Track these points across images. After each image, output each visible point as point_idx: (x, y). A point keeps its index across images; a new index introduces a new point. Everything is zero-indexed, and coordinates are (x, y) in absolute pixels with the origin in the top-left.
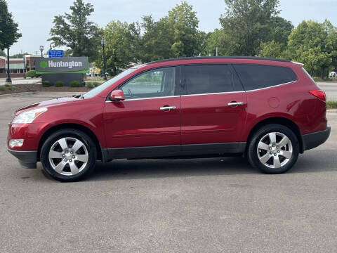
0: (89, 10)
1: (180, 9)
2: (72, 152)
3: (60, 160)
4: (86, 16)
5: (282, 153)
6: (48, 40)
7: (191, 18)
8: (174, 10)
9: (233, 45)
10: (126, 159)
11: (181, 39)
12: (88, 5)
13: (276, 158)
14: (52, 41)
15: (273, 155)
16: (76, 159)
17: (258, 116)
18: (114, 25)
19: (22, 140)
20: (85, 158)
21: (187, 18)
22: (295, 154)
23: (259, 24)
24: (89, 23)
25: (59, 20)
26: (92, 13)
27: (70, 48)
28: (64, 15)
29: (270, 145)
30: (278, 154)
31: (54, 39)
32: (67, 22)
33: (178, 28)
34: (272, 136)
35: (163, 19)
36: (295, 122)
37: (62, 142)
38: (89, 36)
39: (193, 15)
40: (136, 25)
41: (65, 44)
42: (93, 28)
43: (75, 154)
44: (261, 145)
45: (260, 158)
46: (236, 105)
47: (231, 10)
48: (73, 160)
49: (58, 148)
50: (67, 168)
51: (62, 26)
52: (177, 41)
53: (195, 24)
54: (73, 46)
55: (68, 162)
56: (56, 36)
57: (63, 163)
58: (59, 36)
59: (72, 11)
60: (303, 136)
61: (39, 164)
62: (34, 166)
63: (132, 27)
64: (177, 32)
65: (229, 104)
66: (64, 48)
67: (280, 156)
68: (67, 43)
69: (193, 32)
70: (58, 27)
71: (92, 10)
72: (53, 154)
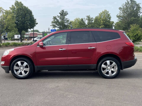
0: (66, 14)
1: (103, 12)
2: (23, 67)
3: (18, 70)
4: (65, 16)
5: (112, 70)
6: (51, 26)
7: (108, 16)
8: (101, 13)
9: (122, 26)
10: (47, 71)
11: (104, 25)
12: (66, 12)
13: (110, 72)
14: (52, 26)
15: (108, 70)
16: (24, 70)
17: (102, 53)
18: (77, 19)
19: (4, 62)
20: (28, 69)
21: (106, 16)
22: (119, 70)
23: (133, 17)
24: (66, 19)
25: (55, 18)
26: (67, 15)
27: (59, 29)
28: (57, 16)
29: (107, 66)
30: (111, 70)
31: (53, 25)
32: (58, 18)
33: (102, 20)
34: (108, 62)
35: (97, 17)
36: (118, 56)
37: (19, 63)
38: (66, 24)
39: (109, 15)
40: (84, 19)
41: (57, 27)
42: (68, 21)
43: (24, 68)
44: (103, 66)
45: (103, 72)
46: (91, 49)
47: (121, 12)
48: (23, 70)
49: (17, 65)
50: (21, 74)
51: (56, 20)
52: (102, 25)
53: (110, 18)
54: (60, 28)
55: (21, 71)
56: (54, 24)
57: (19, 71)
58: (55, 24)
59: (60, 14)
60: (122, 62)
61: (10, 71)
62: (8, 72)
63: (82, 20)
64: (102, 21)
65: (89, 48)
66: (56, 29)
67: (112, 71)
68: (58, 27)
69: (109, 22)
70: (54, 21)
71: (67, 14)
72: (15, 68)
